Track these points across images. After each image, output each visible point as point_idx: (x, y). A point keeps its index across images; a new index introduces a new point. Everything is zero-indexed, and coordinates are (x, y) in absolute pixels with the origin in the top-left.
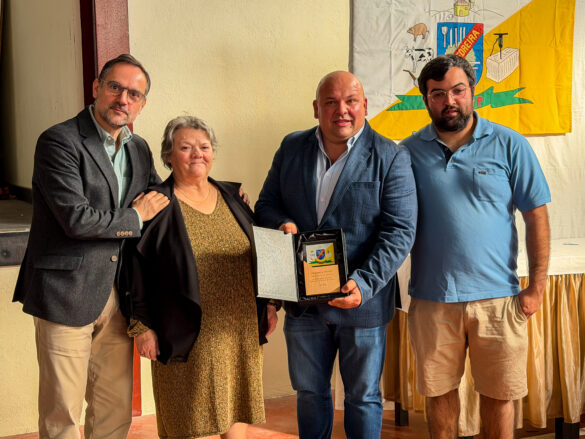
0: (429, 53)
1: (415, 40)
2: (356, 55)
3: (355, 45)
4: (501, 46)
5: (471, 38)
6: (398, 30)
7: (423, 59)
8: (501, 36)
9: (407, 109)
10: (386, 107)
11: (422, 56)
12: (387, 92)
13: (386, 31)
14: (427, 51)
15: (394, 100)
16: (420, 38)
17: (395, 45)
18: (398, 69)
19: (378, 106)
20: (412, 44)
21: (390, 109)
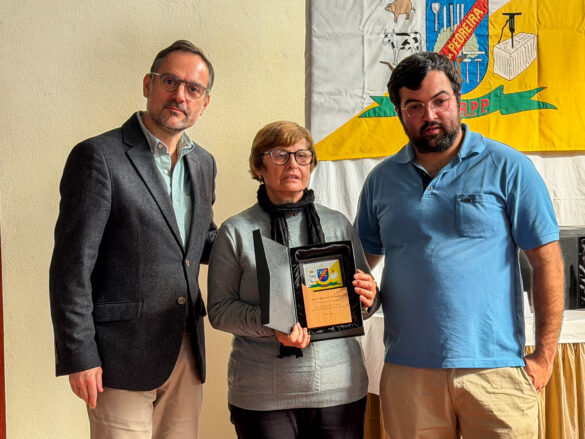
0: (416, 39)
1: (396, 21)
2: (315, 39)
3: (314, 27)
4: (512, 30)
5: (472, 19)
6: (373, 7)
7: (407, 46)
8: (512, 16)
9: (386, 115)
10: (358, 112)
11: (406, 43)
12: (359, 92)
13: (357, 8)
14: (413, 36)
15: (369, 104)
16: (402, 18)
17: (368, 28)
18: (374, 61)
19: (346, 111)
20: (391, 26)
21: (364, 115)
